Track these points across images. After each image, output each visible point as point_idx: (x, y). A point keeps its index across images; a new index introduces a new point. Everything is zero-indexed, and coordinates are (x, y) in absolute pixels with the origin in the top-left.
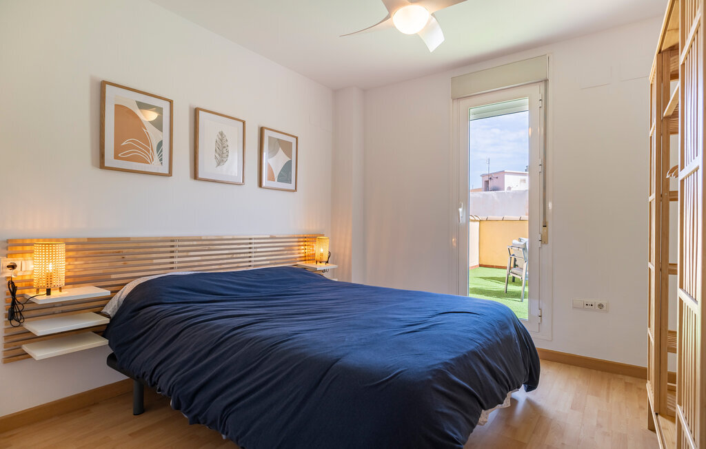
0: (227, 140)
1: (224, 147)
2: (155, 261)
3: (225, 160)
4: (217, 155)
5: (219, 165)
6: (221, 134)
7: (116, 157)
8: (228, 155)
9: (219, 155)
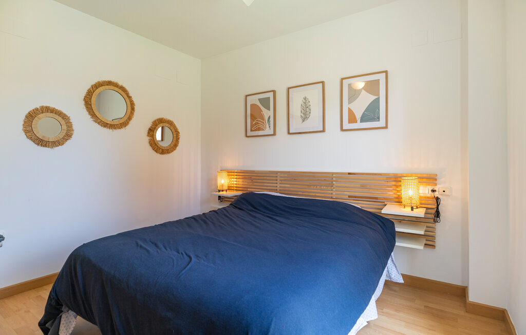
0: (309, 102)
1: (307, 107)
2: (265, 184)
3: (308, 116)
4: (302, 115)
5: (303, 121)
6: (305, 98)
7: (251, 131)
8: (310, 113)
9: (304, 114)
